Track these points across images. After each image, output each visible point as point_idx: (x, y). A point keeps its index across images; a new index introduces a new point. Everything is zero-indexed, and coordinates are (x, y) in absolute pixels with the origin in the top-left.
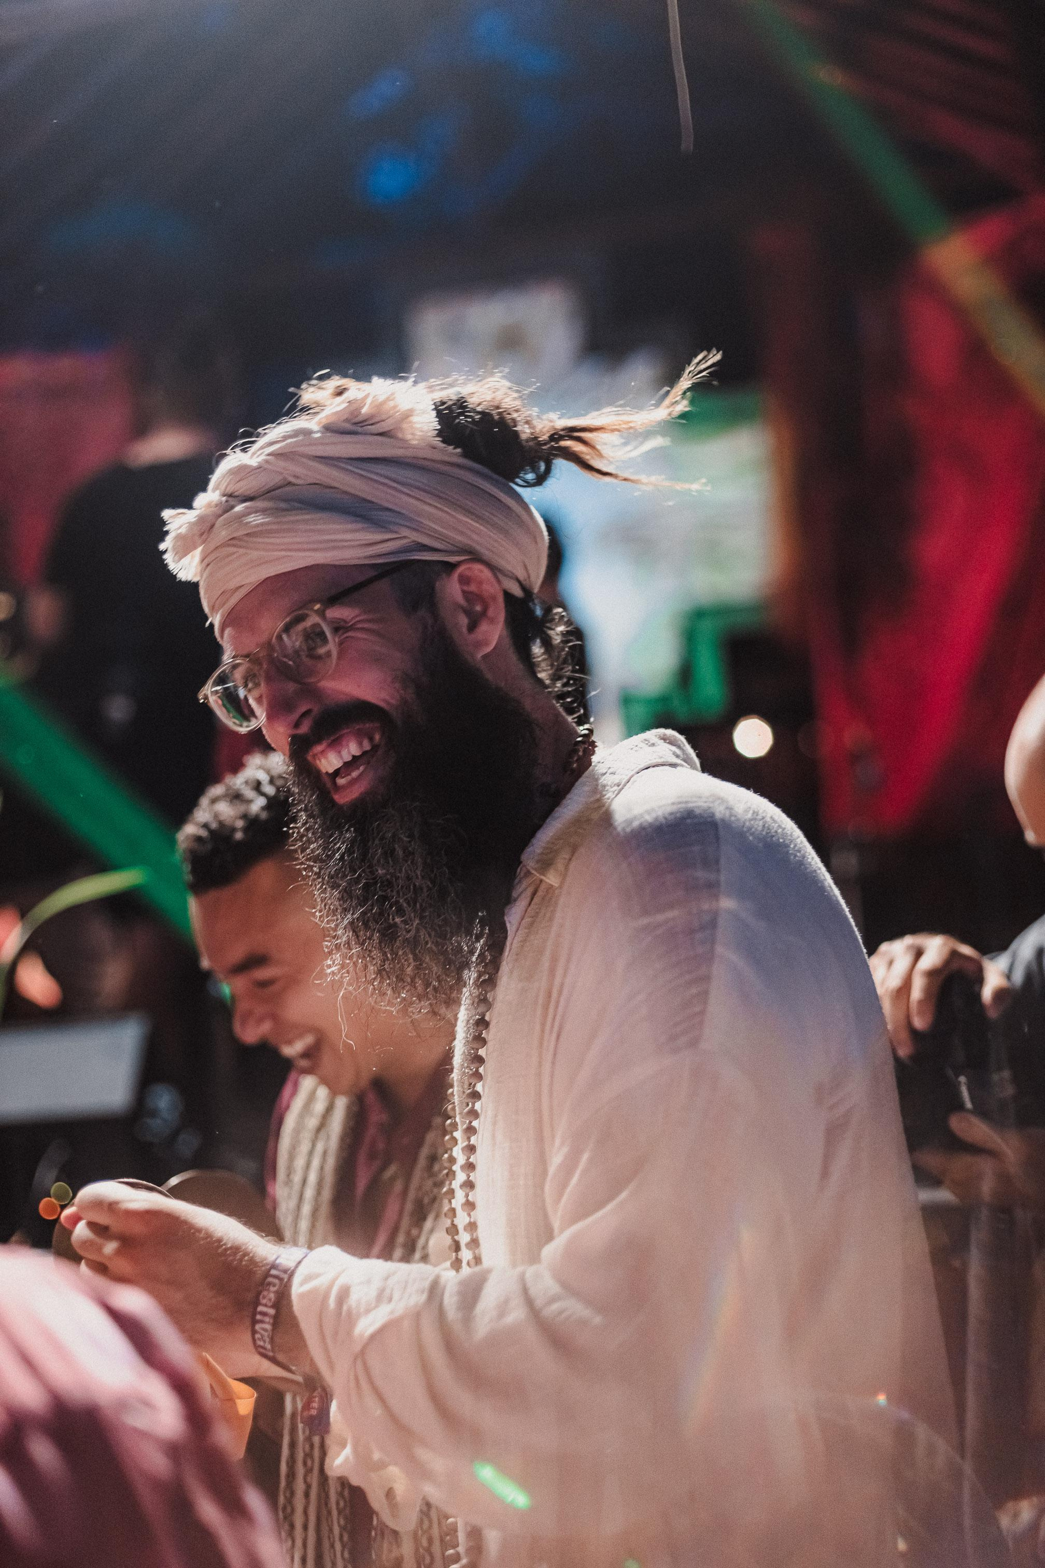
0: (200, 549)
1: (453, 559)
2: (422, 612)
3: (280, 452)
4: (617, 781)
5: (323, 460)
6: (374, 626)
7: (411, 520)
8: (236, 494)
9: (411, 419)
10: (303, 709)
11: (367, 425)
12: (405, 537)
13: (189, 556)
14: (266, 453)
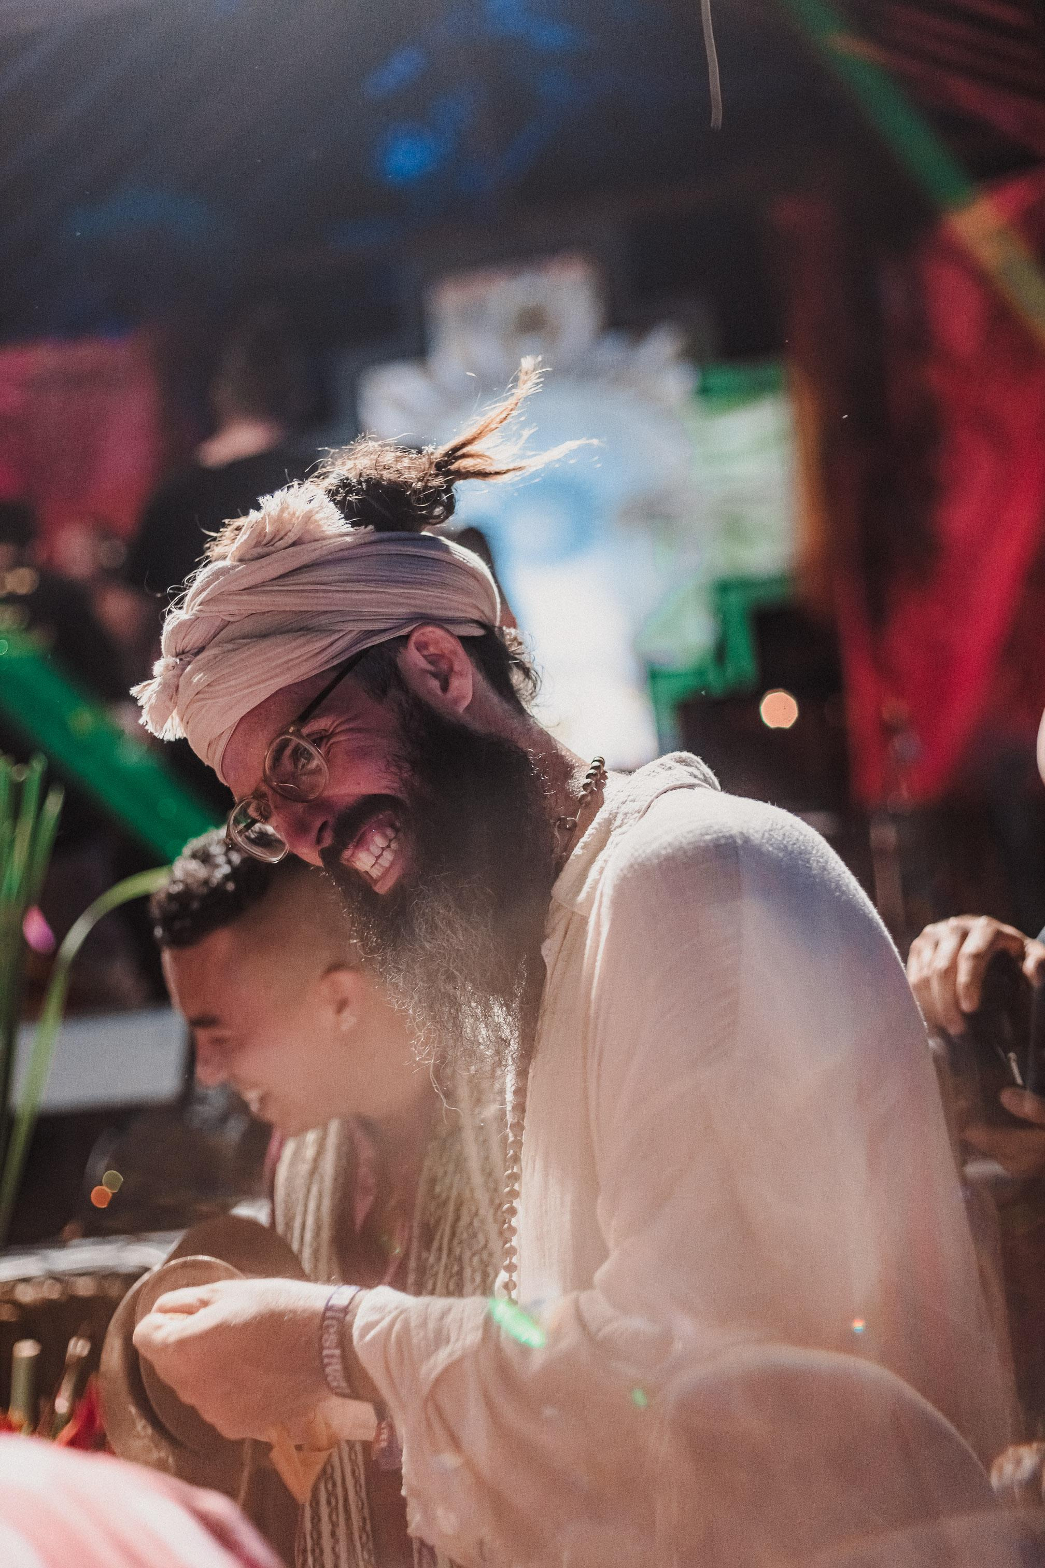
0: (175, 713)
1: (405, 631)
2: (393, 692)
3: (209, 598)
4: (637, 809)
5: (248, 591)
6: (351, 725)
7: (349, 613)
8: (188, 649)
9: (313, 518)
10: (318, 824)
11: (277, 542)
12: (351, 631)
13: (169, 720)
14: (198, 602)
